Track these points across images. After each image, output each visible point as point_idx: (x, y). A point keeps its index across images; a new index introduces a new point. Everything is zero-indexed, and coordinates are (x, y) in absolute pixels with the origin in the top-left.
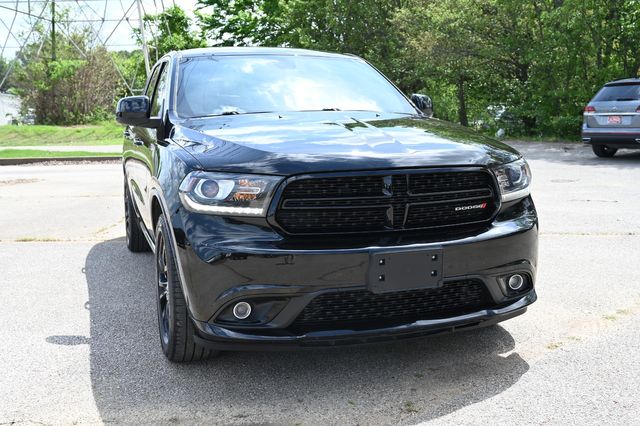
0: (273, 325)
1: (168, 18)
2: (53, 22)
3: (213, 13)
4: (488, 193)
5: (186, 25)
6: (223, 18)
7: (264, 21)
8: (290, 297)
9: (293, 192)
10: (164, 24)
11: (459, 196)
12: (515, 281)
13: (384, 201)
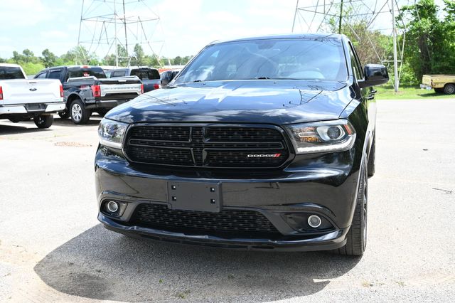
0: (122, 219)
1: (419, 7)
2: (341, 17)
5: (434, 11)
8: (127, 202)
9: (136, 135)
10: (416, 12)
11: (250, 146)
12: (315, 221)
13: (187, 145)
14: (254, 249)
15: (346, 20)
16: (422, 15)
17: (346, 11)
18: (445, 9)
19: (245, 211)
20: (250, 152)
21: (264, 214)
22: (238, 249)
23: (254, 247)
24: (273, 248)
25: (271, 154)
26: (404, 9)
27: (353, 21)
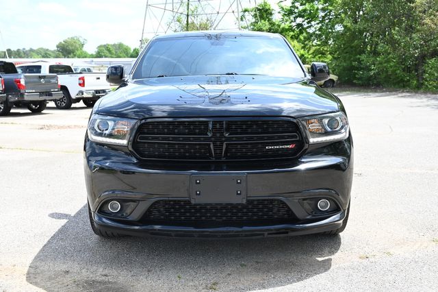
0: (130, 218)
1: (259, 10)
2: (188, 16)
3: (291, 5)
4: (296, 137)
5: (271, 14)
6: (297, 8)
7: (323, 10)
8: (139, 201)
9: (146, 130)
10: (256, 14)
11: (269, 138)
12: (323, 204)
13: (206, 139)
14: (270, 236)
15: (193, 18)
16: (262, 17)
17: (193, 9)
18: (279, 13)
19: (265, 200)
20: (269, 144)
21: (285, 201)
22: (254, 237)
23: (269, 234)
24: (287, 233)
25: (287, 145)
26: (246, 11)
27: (199, 20)
